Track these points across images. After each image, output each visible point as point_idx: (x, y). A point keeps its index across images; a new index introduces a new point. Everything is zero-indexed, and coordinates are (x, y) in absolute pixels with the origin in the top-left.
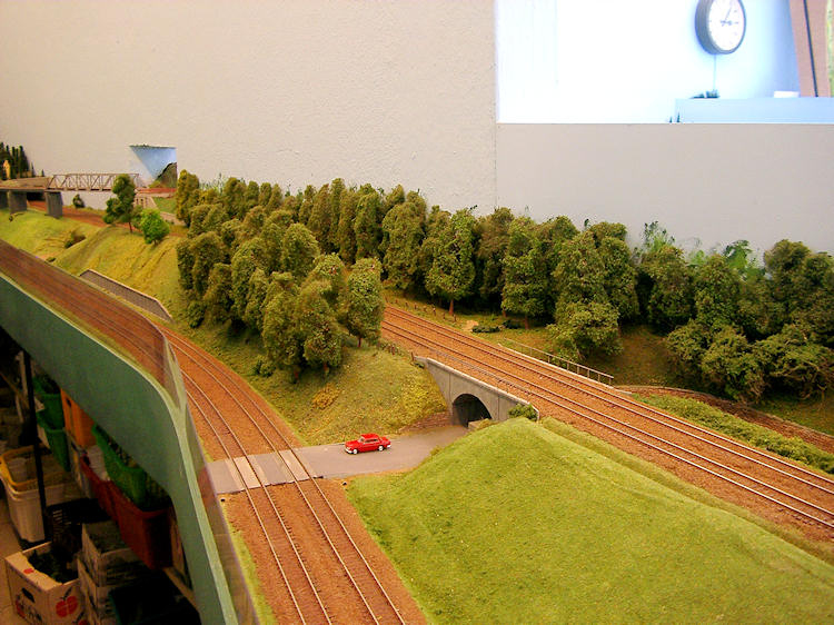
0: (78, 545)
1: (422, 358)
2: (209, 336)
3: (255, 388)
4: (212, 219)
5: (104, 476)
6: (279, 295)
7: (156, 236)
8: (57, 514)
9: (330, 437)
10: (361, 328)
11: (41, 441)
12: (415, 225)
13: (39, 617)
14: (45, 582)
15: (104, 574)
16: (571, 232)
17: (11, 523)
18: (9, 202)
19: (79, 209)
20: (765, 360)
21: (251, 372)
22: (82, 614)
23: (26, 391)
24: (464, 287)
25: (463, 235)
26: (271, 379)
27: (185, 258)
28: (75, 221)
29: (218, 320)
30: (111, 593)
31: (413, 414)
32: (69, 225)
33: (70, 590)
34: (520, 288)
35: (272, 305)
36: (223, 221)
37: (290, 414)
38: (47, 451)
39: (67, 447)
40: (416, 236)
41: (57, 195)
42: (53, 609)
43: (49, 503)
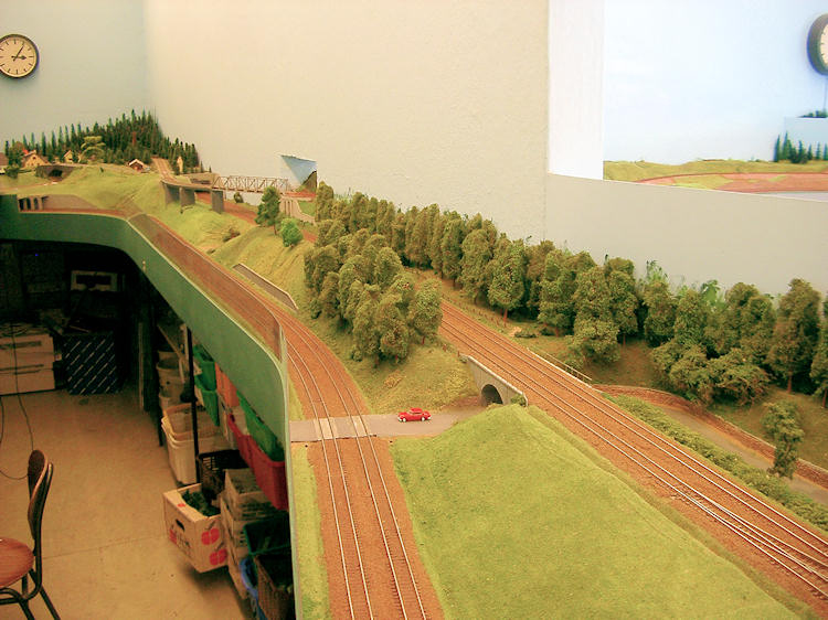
0: (222, 485)
1: (464, 356)
2: (324, 326)
3: (348, 369)
4: (333, 233)
5: (245, 431)
6: (368, 302)
7: (293, 242)
8: (207, 461)
9: (390, 409)
10: (423, 331)
11: (196, 400)
12: (485, 248)
13: (187, 543)
14: (194, 515)
15: (240, 511)
16: (591, 264)
17: (170, 467)
18: (181, 196)
19: (239, 204)
20: (714, 374)
21: (348, 357)
22: (222, 544)
23: (187, 358)
24: (515, 300)
25: (517, 261)
26: (360, 364)
27: (309, 264)
28: (233, 217)
29: (329, 315)
30: (247, 527)
31: (452, 396)
32: (228, 220)
33: (214, 522)
34: (551, 305)
35: (361, 309)
36: (341, 235)
37: (368, 391)
38: (202, 409)
39: (217, 405)
40: (485, 257)
41: (220, 194)
42: (199, 537)
43: (201, 452)
